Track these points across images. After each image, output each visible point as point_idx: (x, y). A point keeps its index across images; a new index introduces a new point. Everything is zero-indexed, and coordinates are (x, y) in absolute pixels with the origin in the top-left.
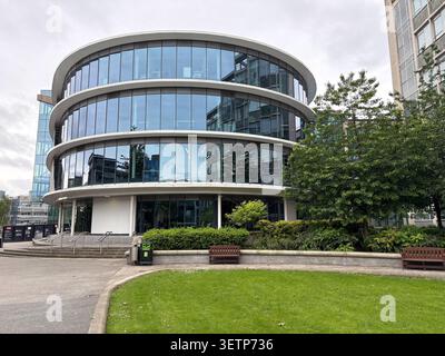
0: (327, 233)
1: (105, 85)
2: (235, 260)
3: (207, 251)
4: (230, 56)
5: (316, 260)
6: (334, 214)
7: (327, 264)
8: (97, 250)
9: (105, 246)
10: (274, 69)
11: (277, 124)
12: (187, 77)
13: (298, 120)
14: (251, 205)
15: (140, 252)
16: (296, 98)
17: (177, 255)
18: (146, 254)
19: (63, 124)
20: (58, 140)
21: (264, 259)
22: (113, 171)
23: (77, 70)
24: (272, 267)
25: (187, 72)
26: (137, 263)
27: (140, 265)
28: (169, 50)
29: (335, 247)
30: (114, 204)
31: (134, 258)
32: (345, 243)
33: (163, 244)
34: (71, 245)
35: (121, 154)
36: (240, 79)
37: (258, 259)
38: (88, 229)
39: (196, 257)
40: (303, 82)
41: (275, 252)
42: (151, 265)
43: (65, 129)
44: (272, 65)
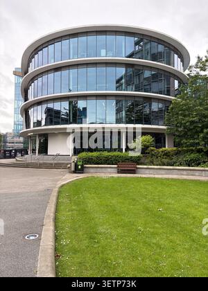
0: (192, 155)
1: (52, 63)
2: (133, 172)
3: (116, 166)
4: (131, 40)
5: (185, 172)
6: (198, 144)
7: (192, 175)
8: (51, 164)
9: (56, 162)
10: (161, 48)
11: (162, 85)
12: (103, 56)
13: (176, 82)
14: (144, 138)
15: (76, 166)
16: (176, 68)
17: (98, 167)
18: (80, 167)
20: (26, 99)
21: (151, 171)
22: (59, 118)
23: (35, 54)
24: (156, 176)
25: (103, 52)
26: (75, 172)
28: (91, 38)
29: (198, 165)
30: (60, 137)
31: (73, 169)
32: (204, 162)
33: (90, 161)
34: (36, 161)
35: (63, 107)
36: (138, 56)
37: (147, 171)
38: (46, 152)
39: (109, 169)
40: (180, 56)
41: (159, 167)
42: (83, 173)
43: (30, 91)
44: (160, 46)
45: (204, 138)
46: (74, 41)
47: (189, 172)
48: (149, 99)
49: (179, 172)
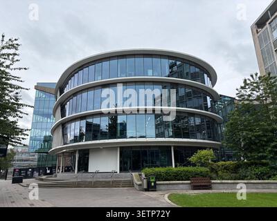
0: (260, 169)
1: (99, 80)
2: (208, 187)
3: (189, 182)
5: (260, 186)
7: (269, 189)
8: (109, 182)
12: (150, 75)
15: (149, 183)
17: (170, 184)
18: (153, 184)
19: (66, 104)
21: (226, 186)
25: (150, 72)
26: (147, 190)
27: (149, 191)
28: (139, 60)
29: (269, 178)
30: (104, 153)
32: (274, 175)
37: (221, 186)
39: (181, 186)
41: (232, 181)
42: (155, 191)
43: (67, 107)
45: (271, 152)
46: (122, 61)
47: (264, 185)
48: (193, 114)
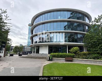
0: (95, 55)
2: (71, 61)
3: (65, 59)
4: (70, 13)
5: (93, 62)
6: (97, 50)
7: (96, 63)
8: (40, 57)
9: (42, 56)
10: (80, 15)
11: (82, 28)
12: (59, 19)
13: (87, 27)
14: (75, 48)
15: (49, 58)
16: (86, 22)
17: (58, 59)
18: (51, 59)
20: (32, 34)
21: (79, 61)
23: (36, 19)
24: (81, 63)
25: (59, 17)
26: (49, 60)
28: (55, 13)
29: (98, 59)
30: (44, 47)
31: (48, 59)
32: (101, 58)
33: (54, 56)
34: (35, 56)
36: (72, 18)
37: (77, 61)
38: (38, 52)
39: (62, 60)
40: (88, 18)
41: (82, 59)
42: (52, 61)
43: (34, 31)
44: (80, 14)
45: (100, 48)
47: (94, 62)
49: (90, 62)
